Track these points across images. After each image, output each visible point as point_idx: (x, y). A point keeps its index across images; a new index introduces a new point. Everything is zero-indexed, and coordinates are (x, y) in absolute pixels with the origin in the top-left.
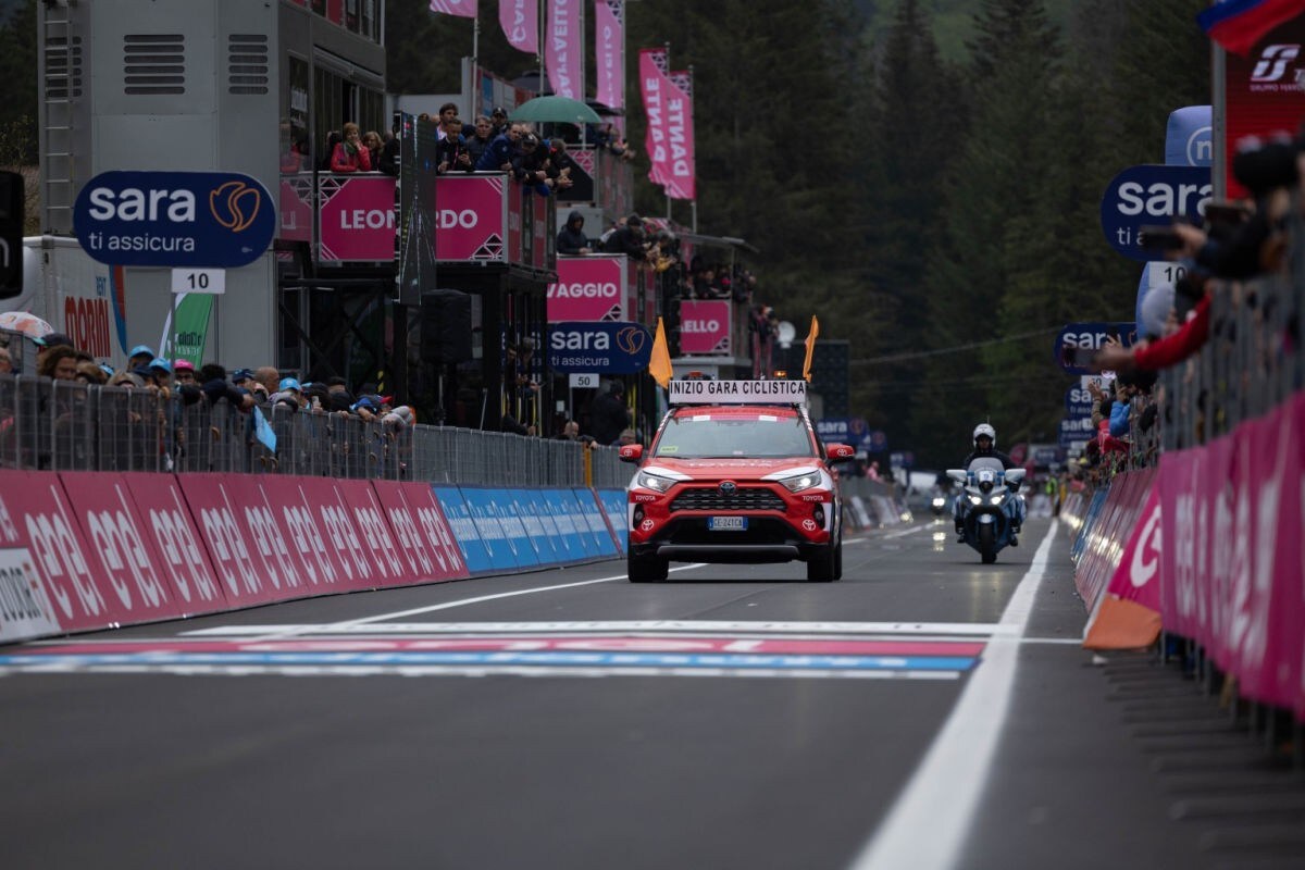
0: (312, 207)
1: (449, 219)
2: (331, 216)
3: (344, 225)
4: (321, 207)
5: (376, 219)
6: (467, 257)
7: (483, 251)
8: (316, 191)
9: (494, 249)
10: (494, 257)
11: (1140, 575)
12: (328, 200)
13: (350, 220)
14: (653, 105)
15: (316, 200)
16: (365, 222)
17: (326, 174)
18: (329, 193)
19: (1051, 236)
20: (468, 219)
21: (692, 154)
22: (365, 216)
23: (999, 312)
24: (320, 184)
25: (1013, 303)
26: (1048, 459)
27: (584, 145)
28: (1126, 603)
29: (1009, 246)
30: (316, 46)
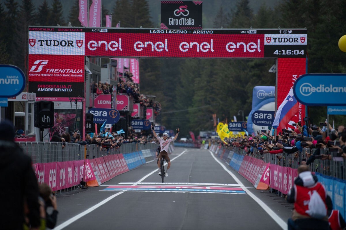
0: (92, 100)
1: (118, 102)
2: (96, 101)
3: (98, 103)
4: (94, 100)
5: (104, 102)
6: (121, 109)
7: (124, 109)
8: (93, 97)
9: (126, 108)
10: (126, 110)
11: (265, 179)
12: (95, 98)
13: (99, 102)
14: (133, 65)
15: (93, 99)
16: (102, 103)
17: (95, 94)
18: (96, 97)
19: (205, 83)
20: (122, 102)
21: (139, 74)
22: (102, 102)
23: (193, 100)
24: (94, 95)
25: (196, 98)
26: (206, 136)
27: (124, 77)
28: (263, 183)
29: (195, 85)
30: (94, 70)
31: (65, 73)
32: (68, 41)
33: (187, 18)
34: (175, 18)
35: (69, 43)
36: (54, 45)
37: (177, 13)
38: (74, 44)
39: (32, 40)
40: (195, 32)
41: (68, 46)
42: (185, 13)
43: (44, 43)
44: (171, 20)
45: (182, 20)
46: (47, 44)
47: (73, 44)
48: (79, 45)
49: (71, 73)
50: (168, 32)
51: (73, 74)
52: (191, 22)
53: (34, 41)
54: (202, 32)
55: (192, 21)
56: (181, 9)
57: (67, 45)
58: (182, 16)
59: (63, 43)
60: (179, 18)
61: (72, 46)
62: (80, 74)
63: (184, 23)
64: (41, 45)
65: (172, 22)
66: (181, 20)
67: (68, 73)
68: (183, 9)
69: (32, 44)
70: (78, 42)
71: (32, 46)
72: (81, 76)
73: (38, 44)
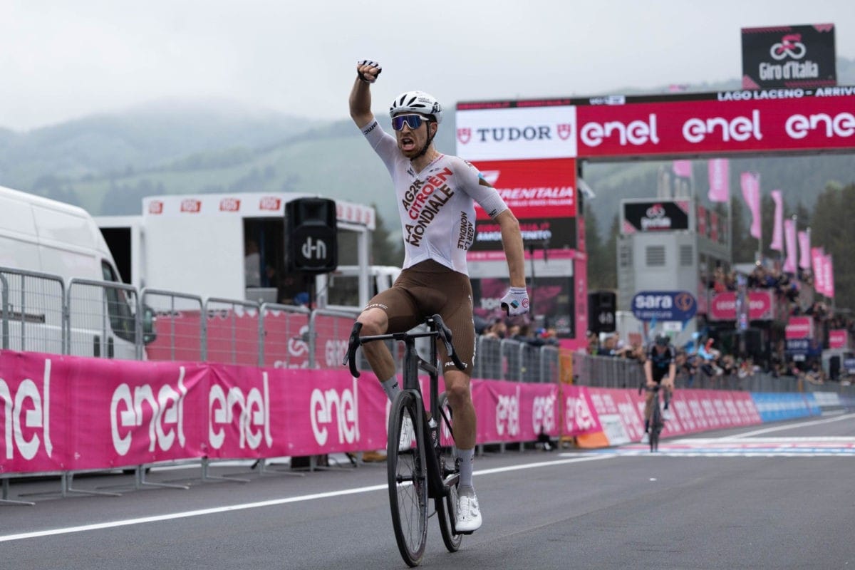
2: (714, 305)
7: (764, 316)
8: (709, 296)
9: (768, 315)
10: (768, 318)
31: (535, 198)
32: (540, 129)
33: (802, 61)
34: (774, 62)
35: (543, 133)
36: (511, 138)
37: (779, 52)
38: (553, 133)
39: (464, 130)
40: (820, 92)
41: (541, 137)
42: (797, 51)
43: (489, 136)
44: (765, 68)
45: (791, 68)
46: (495, 138)
47: (550, 134)
48: (564, 134)
49: (547, 198)
50: (759, 94)
51: (553, 199)
52: (810, 70)
53: (467, 132)
54: (836, 92)
55: (813, 69)
56: (786, 43)
57: (538, 135)
58: (789, 59)
59: (530, 133)
60: (782, 63)
61: (549, 137)
62: (567, 197)
63: (796, 75)
64: (483, 139)
65: (766, 72)
66: (787, 66)
67: (541, 198)
68: (792, 42)
69: (464, 138)
70: (563, 128)
71: (464, 143)
72: (569, 202)
73: (476, 136)
